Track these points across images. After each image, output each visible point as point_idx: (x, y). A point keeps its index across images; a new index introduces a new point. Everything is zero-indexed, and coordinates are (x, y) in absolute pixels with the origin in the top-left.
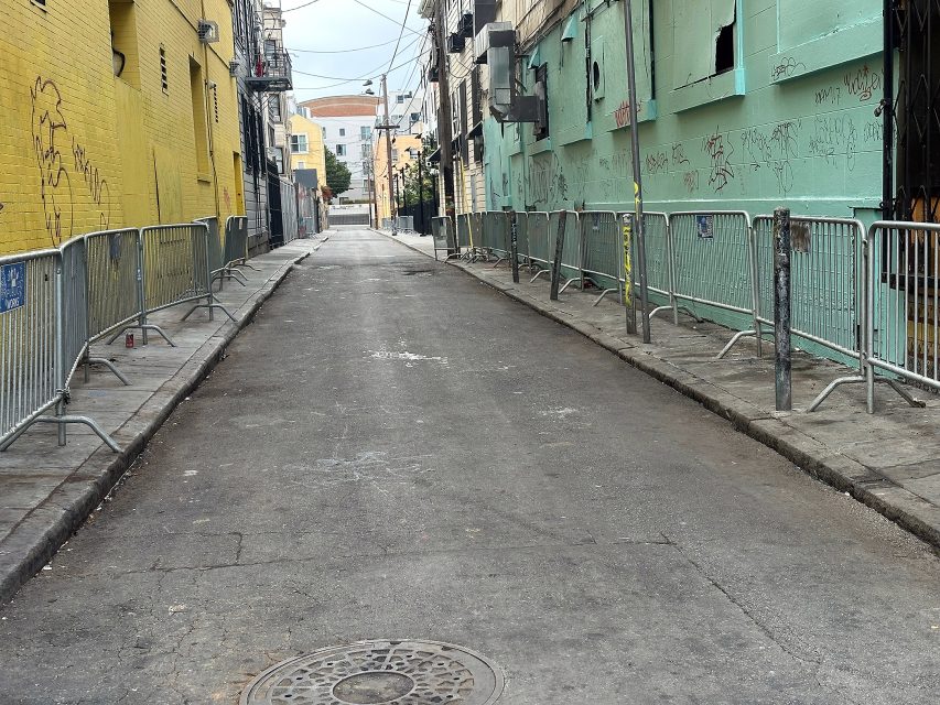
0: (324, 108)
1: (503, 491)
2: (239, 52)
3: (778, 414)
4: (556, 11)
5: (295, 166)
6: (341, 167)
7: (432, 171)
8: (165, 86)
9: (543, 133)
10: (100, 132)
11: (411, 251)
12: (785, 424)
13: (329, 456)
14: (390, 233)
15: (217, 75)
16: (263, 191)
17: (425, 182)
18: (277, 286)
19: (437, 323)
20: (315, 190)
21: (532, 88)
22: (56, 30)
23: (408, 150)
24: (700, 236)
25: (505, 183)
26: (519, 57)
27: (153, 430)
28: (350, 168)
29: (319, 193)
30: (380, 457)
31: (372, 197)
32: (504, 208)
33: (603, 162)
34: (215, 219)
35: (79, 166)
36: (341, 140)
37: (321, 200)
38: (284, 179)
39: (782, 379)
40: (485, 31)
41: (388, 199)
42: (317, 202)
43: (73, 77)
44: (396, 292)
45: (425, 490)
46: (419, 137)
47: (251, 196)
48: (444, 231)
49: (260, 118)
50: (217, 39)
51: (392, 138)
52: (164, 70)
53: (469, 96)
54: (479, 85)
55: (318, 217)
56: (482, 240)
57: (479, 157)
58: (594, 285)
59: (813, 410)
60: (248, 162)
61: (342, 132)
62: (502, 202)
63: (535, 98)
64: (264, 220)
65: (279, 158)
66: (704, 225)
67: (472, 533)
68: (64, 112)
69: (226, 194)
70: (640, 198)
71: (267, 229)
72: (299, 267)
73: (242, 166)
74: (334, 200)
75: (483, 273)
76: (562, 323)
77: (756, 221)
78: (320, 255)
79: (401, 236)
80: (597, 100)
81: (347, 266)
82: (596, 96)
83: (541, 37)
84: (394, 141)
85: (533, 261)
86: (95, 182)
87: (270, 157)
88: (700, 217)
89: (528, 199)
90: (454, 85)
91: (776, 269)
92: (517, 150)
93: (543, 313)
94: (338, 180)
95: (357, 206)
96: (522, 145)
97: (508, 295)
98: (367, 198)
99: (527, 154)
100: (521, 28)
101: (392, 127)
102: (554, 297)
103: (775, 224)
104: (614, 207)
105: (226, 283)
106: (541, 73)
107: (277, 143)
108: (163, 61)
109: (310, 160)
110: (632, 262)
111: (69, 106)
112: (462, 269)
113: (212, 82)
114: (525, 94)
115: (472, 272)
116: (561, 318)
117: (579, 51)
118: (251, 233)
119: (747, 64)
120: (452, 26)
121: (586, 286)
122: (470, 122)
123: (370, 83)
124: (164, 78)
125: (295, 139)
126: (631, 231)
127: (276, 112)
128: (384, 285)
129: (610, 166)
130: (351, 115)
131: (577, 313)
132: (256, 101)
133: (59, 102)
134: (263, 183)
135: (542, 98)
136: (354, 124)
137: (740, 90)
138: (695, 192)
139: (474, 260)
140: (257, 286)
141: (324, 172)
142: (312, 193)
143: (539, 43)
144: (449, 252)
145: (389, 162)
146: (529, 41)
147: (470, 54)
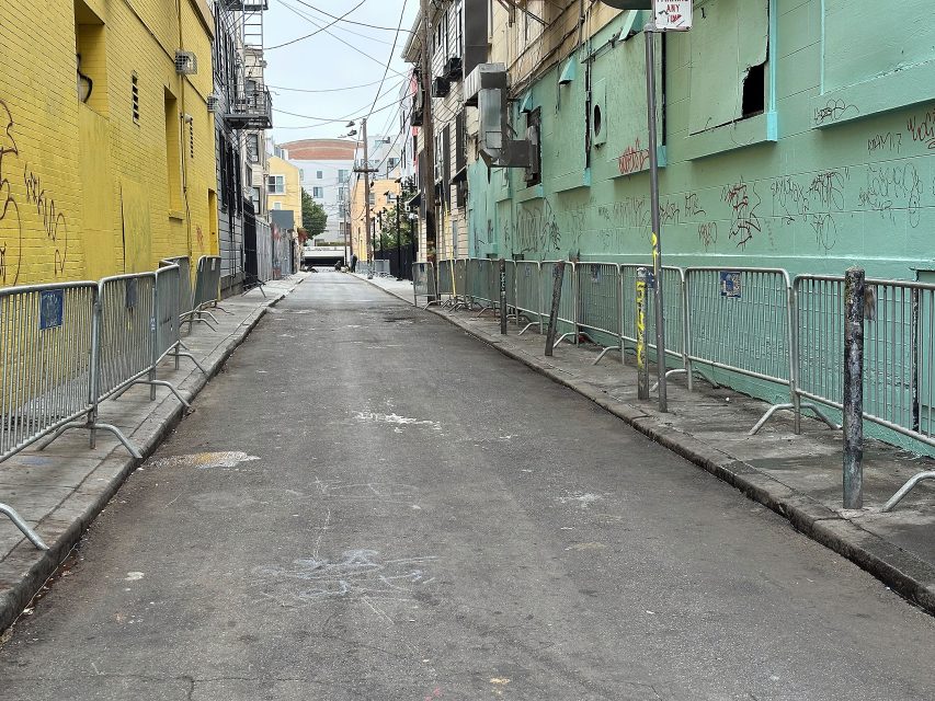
0: (303, 150)
1: (531, 617)
2: (217, 88)
3: (847, 514)
4: (553, 53)
5: (271, 206)
6: (317, 209)
7: (411, 216)
8: (136, 116)
9: (535, 179)
10: (59, 160)
11: (388, 296)
12: (859, 527)
13: (309, 555)
14: (365, 277)
15: (194, 108)
16: (239, 230)
17: (402, 226)
18: (250, 330)
19: (423, 379)
20: (291, 231)
21: (523, 132)
22: (11, 45)
23: (386, 194)
24: (723, 294)
25: (490, 229)
26: (511, 100)
27: (95, 512)
28: (326, 211)
29: (295, 235)
30: (371, 559)
31: (348, 240)
32: (488, 256)
33: (602, 211)
34: (187, 259)
35: (31, 197)
36: (319, 183)
37: (297, 241)
38: (260, 220)
39: (852, 471)
40: (476, 73)
41: (365, 242)
42: (293, 243)
43: (29, 98)
44: (377, 341)
45: (431, 612)
46: (399, 181)
47: (226, 235)
48: (424, 277)
49: (238, 156)
50: (195, 71)
51: (370, 182)
52: (136, 99)
53: (453, 140)
54: (465, 129)
55: (293, 258)
56: (466, 287)
57: (462, 202)
58: (590, 341)
59: (890, 510)
60: (224, 200)
61: (320, 175)
62: (486, 249)
63: (526, 143)
64: (238, 260)
65: (256, 198)
66: (730, 283)
67: (498, 685)
68: (15, 136)
69: (199, 233)
70: (659, 251)
71: (241, 269)
72: (273, 310)
73: (217, 203)
74: (309, 241)
75: (468, 323)
76: (561, 383)
77: (798, 281)
78: (294, 297)
79: (377, 280)
80: (597, 146)
81: (323, 310)
82: (596, 141)
83: (534, 80)
84: (372, 184)
85: (520, 311)
86: (50, 214)
87: (247, 197)
88: (724, 273)
89: (515, 246)
90: (438, 128)
91: (847, 341)
92: (505, 195)
93: (537, 371)
94: (314, 222)
95: (332, 248)
96: (510, 191)
97: (497, 348)
98: (342, 240)
99: (515, 202)
100: (513, 72)
101: (372, 171)
102: (549, 353)
103: (847, 287)
104: (614, 258)
105: (195, 326)
106: (534, 118)
107: (254, 183)
108: (135, 90)
109: (286, 201)
110: (646, 321)
111: (22, 130)
112: (444, 318)
113: (187, 116)
114: (515, 139)
115: (456, 321)
116: (560, 377)
117: (578, 95)
118: (225, 274)
119: (779, 107)
120: (438, 69)
121: (581, 341)
122: (453, 167)
123: (352, 124)
124: (136, 107)
125: (272, 180)
126: (646, 286)
127: (254, 152)
128: (363, 333)
129: (611, 213)
130: (329, 158)
131: (577, 372)
132: (234, 139)
133: (10, 125)
134: (238, 222)
135: (535, 143)
136: (331, 167)
137: (771, 137)
138: (711, 246)
139: (456, 308)
140: (228, 330)
141: (300, 214)
142: (288, 235)
143: (532, 85)
144: (430, 299)
145: (367, 206)
146: (521, 84)
147: (456, 97)
